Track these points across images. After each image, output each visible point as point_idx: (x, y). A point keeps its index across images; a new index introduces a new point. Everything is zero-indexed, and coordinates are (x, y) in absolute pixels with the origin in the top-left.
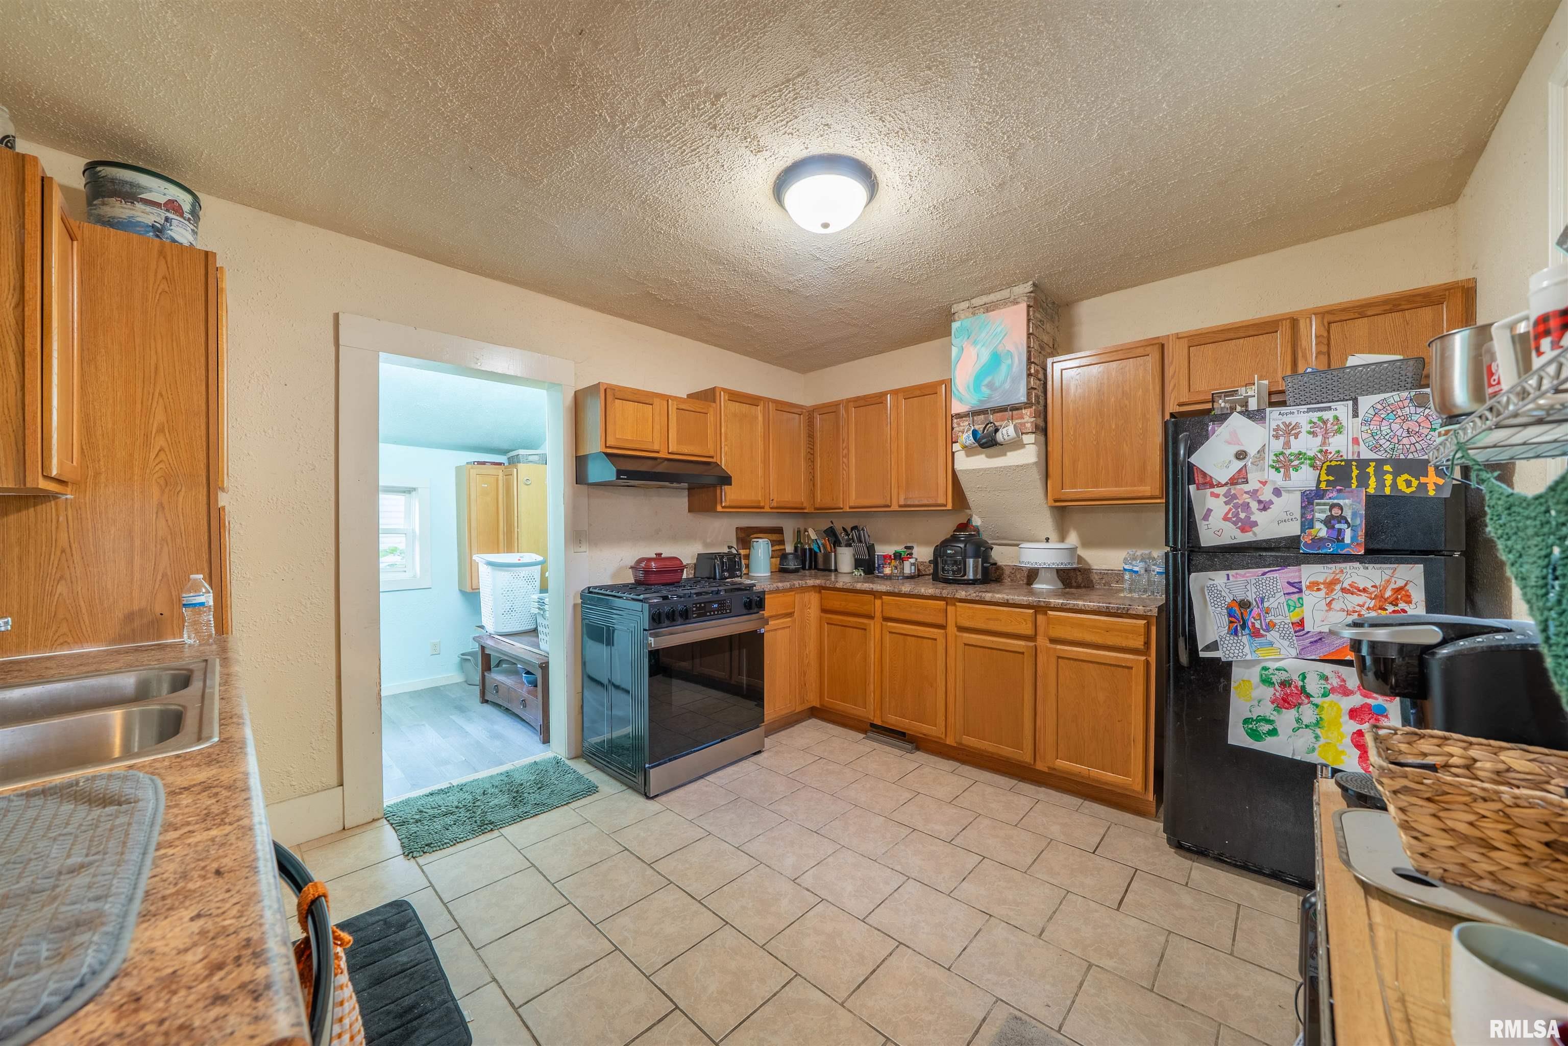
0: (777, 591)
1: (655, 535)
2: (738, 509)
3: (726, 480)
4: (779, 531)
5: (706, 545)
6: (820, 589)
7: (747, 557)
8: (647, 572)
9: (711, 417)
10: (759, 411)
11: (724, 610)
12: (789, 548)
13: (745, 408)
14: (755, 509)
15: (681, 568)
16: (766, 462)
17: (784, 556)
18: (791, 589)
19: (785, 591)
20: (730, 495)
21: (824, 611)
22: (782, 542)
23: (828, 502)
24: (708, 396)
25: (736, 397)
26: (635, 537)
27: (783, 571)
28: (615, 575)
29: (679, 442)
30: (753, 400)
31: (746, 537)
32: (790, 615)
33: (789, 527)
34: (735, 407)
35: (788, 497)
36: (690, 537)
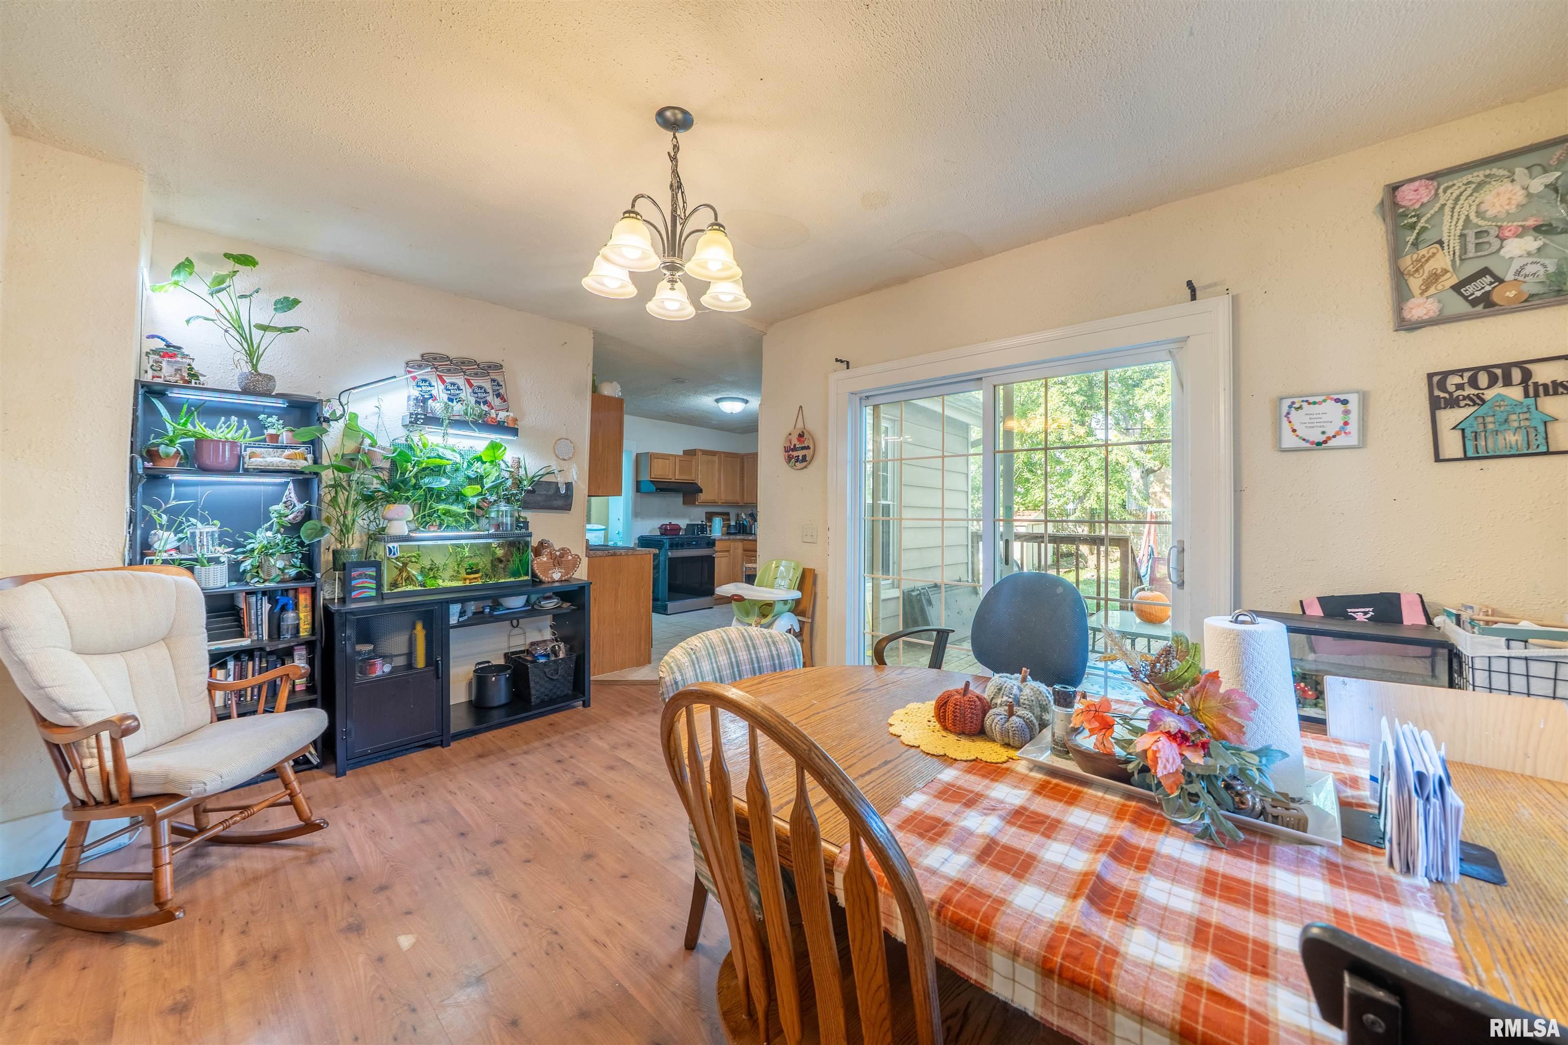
0: (722, 540)
1: (668, 515)
2: (705, 504)
3: (701, 491)
4: (728, 514)
5: (691, 520)
6: (743, 540)
7: (710, 526)
8: (666, 529)
9: (694, 463)
10: (716, 459)
11: (698, 546)
12: (733, 523)
13: (709, 457)
14: (713, 503)
15: (680, 529)
16: (719, 482)
17: (729, 526)
18: (729, 540)
19: (725, 540)
20: (702, 497)
21: (745, 550)
22: (729, 520)
23: (750, 501)
24: (690, 453)
25: (705, 452)
26: (659, 515)
27: (729, 534)
28: (650, 532)
29: (680, 474)
30: (713, 453)
31: (710, 516)
32: (728, 551)
33: (733, 513)
34: (705, 458)
35: (730, 498)
36: (683, 516)
